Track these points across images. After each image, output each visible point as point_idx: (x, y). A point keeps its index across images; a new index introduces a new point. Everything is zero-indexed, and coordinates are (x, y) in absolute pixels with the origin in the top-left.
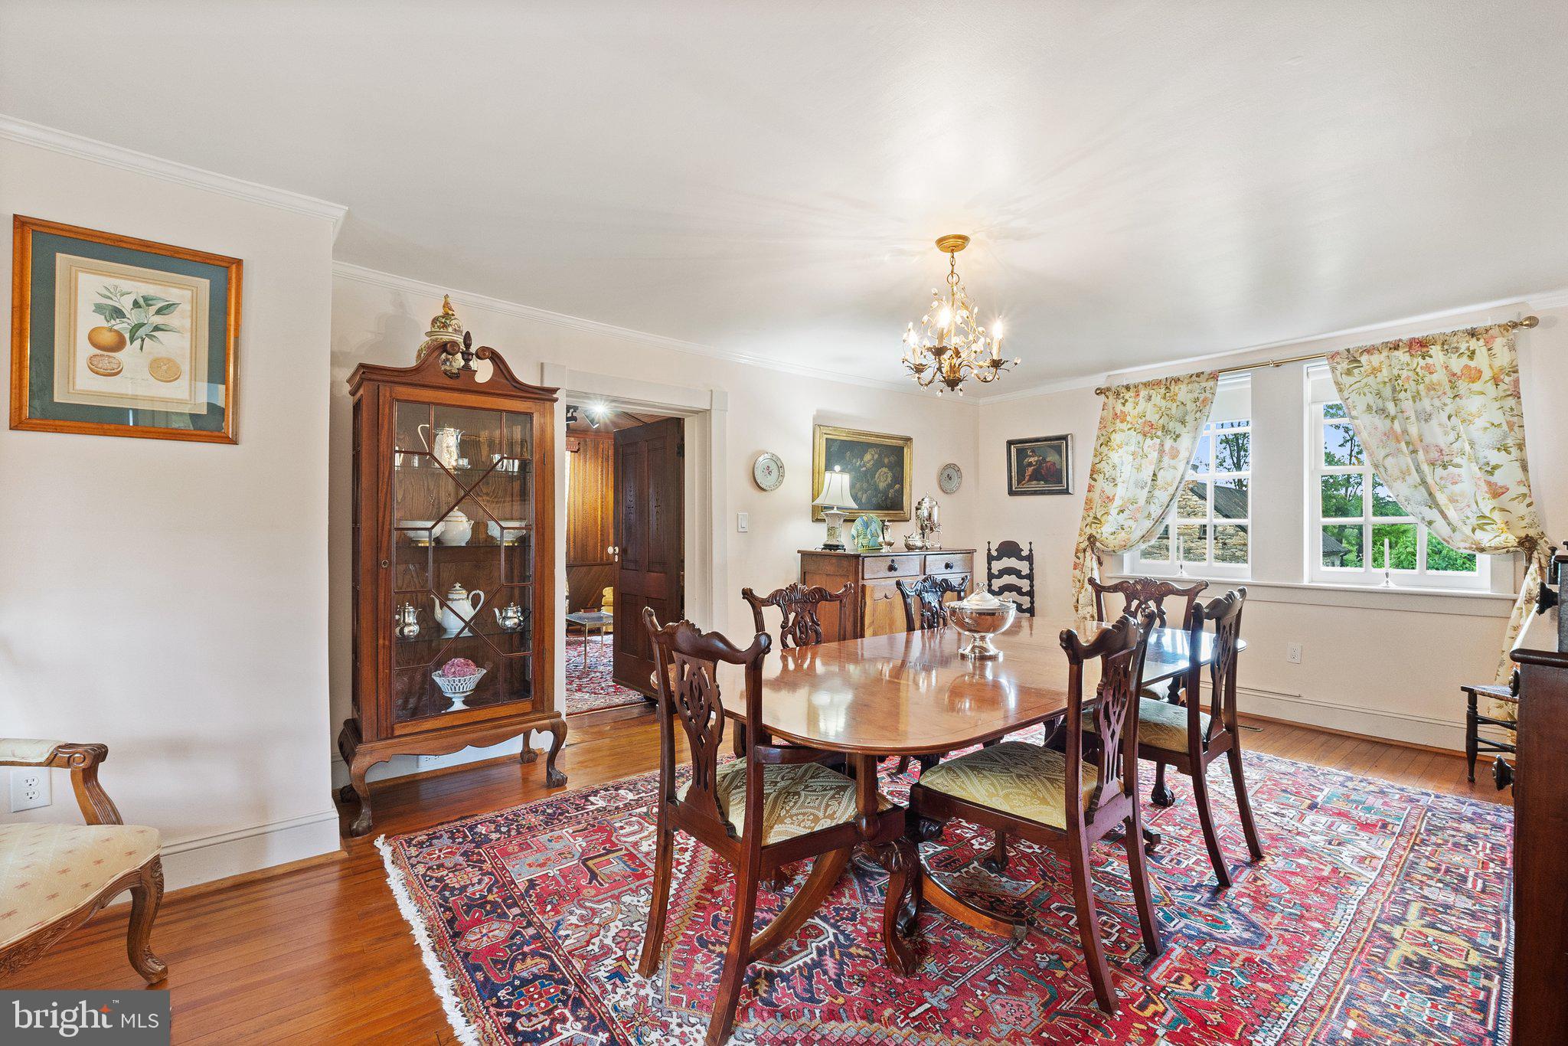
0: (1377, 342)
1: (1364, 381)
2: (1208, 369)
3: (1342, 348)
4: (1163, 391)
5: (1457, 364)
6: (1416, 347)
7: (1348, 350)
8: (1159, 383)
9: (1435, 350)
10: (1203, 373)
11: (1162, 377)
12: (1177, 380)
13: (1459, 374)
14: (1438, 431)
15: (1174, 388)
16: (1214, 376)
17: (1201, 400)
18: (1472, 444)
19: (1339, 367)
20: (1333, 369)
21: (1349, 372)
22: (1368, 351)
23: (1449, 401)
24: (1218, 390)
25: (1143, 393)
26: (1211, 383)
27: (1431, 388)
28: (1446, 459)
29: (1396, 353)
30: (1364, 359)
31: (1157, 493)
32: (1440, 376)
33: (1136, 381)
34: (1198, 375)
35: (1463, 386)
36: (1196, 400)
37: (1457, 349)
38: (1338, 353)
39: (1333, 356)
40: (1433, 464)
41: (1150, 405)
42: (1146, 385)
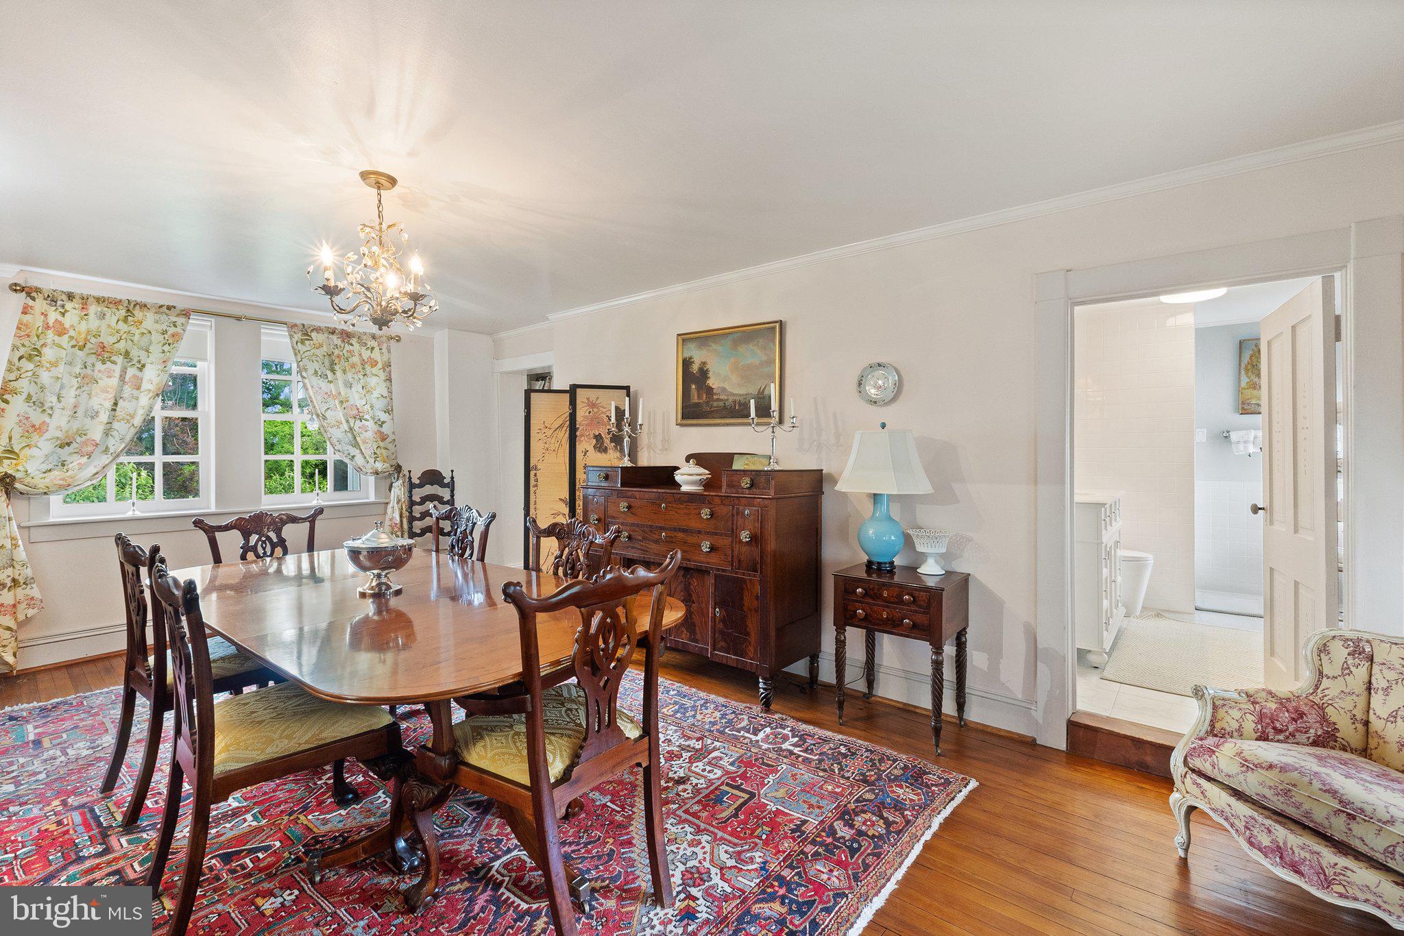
0: (323, 325)
1: (313, 351)
2: (181, 305)
3: (299, 322)
4: (123, 312)
5: (366, 354)
6: (345, 336)
7: (303, 325)
8: (117, 303)
9: (354, 341)
10: (175, 307)
11: (124, 297)
12: (144, 306)
13: (366, 360)
14: (357, 396)
15: (138, 313)
16: (186, 314)
17: (169, 333)
18: (372, 407)
19: (295, 336)
20: (291, 337)
21: (302, 342)
22: (318, 330)
23: (361, 377)
24: (189, 328)
25: (93, 309)
26: (181, 320)
27: (353, 366)
28: (361, 414)
29: (331, 336)
30: (314, 335)
31: (116, 425)
32: (356, 359)
33: (85, 292)
34: (169, 308)
35: (368, 367)
36: (164, 332)
37: (366, 344)
38: (296, 325)
39: (293, 326)
40: (355, 418)
41: (104, 323)
42: (99, 300)
